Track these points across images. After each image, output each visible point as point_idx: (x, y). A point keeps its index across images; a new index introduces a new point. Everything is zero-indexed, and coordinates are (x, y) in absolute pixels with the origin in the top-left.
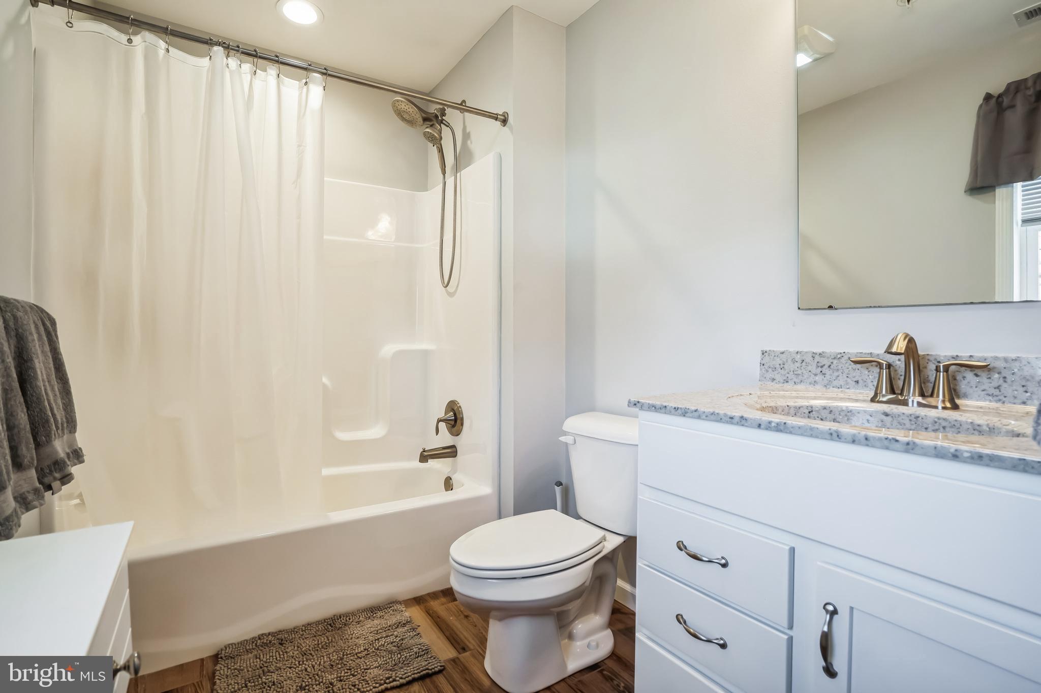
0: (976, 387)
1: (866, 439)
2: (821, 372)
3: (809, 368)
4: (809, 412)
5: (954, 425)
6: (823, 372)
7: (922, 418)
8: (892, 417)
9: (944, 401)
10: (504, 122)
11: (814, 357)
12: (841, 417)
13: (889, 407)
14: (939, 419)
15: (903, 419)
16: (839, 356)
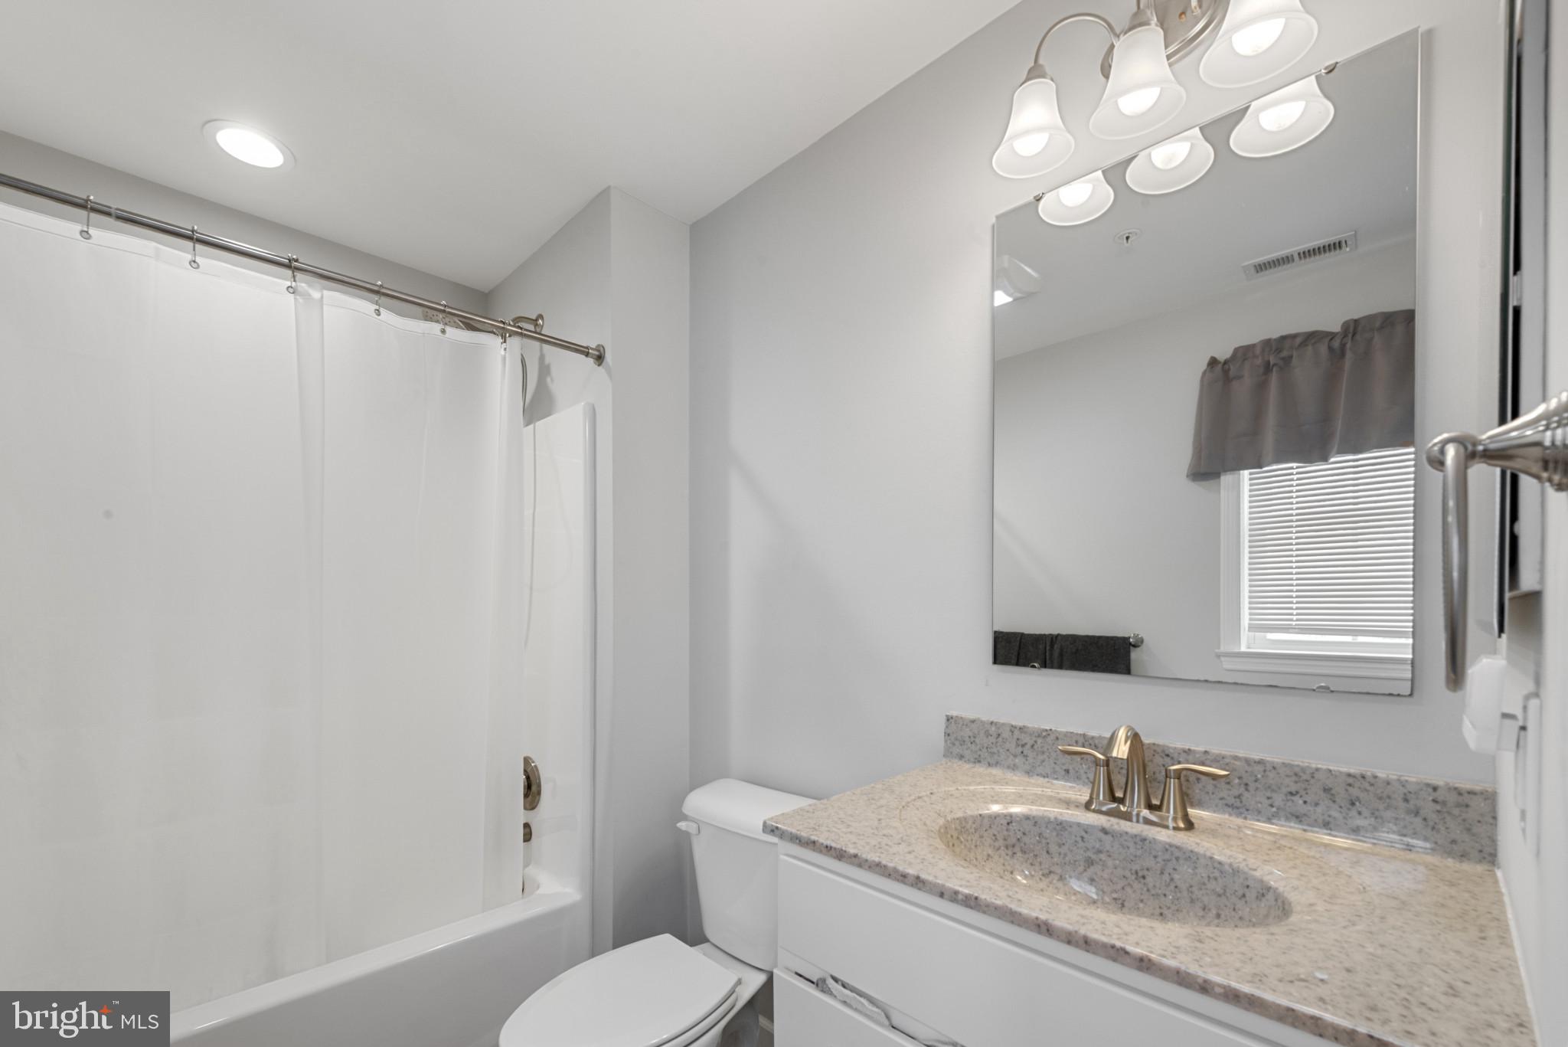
0: (1213, 793)
1: (1086, 942)
2: (1022, 752)
3: (1007, 745)
4: (1008, 824)
5: (1189, 857)
6: (1025, 753)
7: (1150, 842)
8: (1113, 836)
9: (1175, 819)
10: (600, 359)
11: (1013, 732)
12: (1048, 831)
13: (1109, 821)
14: (1171, 845)
15: (1126, 840)
16: (1044, 734)
